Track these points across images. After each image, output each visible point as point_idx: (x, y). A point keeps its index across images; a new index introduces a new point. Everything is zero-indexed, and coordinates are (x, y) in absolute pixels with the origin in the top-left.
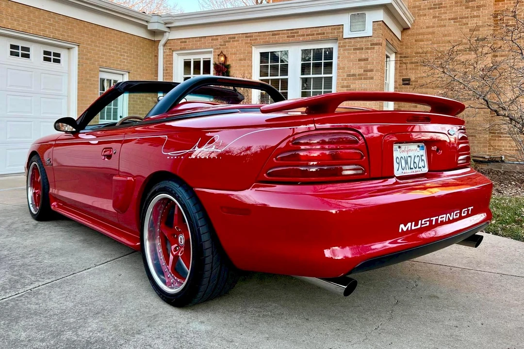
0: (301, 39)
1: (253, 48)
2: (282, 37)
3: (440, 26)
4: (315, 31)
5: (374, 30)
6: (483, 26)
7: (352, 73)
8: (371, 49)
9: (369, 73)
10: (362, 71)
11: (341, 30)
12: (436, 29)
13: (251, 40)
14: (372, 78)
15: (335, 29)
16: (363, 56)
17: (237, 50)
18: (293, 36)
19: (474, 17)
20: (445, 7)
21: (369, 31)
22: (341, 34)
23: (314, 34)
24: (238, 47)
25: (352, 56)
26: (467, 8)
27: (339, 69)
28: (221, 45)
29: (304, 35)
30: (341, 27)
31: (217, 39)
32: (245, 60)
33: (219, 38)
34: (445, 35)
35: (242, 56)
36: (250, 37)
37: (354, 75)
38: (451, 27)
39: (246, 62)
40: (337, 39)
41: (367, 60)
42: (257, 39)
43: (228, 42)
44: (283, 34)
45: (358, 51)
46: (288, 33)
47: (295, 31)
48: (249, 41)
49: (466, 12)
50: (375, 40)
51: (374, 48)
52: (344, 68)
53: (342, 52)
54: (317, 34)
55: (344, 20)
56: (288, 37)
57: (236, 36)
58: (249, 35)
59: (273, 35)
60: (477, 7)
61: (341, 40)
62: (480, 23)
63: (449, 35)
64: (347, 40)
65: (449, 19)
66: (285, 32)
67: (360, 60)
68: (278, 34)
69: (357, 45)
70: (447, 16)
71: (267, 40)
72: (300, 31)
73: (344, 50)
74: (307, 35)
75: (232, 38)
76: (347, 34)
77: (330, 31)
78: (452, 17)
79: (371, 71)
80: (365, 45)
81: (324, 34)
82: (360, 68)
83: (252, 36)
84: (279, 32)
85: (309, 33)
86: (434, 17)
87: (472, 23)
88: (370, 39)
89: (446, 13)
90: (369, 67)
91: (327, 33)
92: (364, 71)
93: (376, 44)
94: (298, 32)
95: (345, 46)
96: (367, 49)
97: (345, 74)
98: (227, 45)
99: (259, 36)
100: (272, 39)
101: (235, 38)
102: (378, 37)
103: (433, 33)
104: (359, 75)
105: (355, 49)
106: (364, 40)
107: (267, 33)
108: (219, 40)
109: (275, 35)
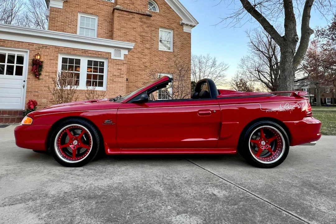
0: (90, 55)
1: (59, 54)
2: (79, 52)
3: (133, 59)
4: (97, 53)
5: (124, 58)
6: (147, 62)
7: (115, 74)
8: (123, 65)
9: (122, 75)
10: (119, 74)
11: (110, 55)
12: (131, 60)
13: (58, 50)
14: (123, 78)
15: (107, 54)
16: (120, 68)
17: (48, 54)
18: (85, 53)
19: (145, 58)
20: (135, 53)
21: (122, 58)
22: (110, 57)
23: (96, 54)
24: (49, 52)
25: (115, 67)
26: (142, 55)
27: (108, 71)
28: (36, 49)
29: (91, 54)
30: (110, 53)
31: (33, 45)
32: (54, 60)
33: (35, 45)
34: (135, 63)
35: (52, 58)
36: (58, 48)
37: (115, 75)
38: (137, 61)
39: (55, 61)
40: (108, 59)
41: (121, 69)
42: (63, 50)
43: (41, 48)
44: (80, 51)
45: (117, 65)
46: (82, 51)
47: (86, 51)
48: (57, 50)
49: (142, 56)
50: (125, 62)
51: (124, 65)
52: (111, 72)
53: (110, 64)
54: (98, 54)
55: (112, 51)
56: (82, 53)
57: (48, 46)
58: (57, 47)
59: (73, 50)
60: (145, 55)
61: (110, 59)
62: (146, 61)
63: (136, 63)
64: (112, 60)
65: (136, 57)
66: (81, 50)
67: (118, 69)
68: (77, 50)
69: (117, 62)
70: (135, 56)
71: (70, 52)
72: (89, 51)
73: (111, 64)
74: (93, 54)
75: (45, 46)
76: (113, 57)
77: (105, 54)
78: (137, 57)
79: (123, 74)
80: (120, 63)
81: (102, 55)
82: (118, 72)
83: (59, 48)
84: (77, 49)
85: (94, 53)
86: (131, 56)
87: (144, 60)
88: (122, 61)
89: (135, 55)
90: (122, 73)
91: (103, 55)
92: (120, 74)
93: (125, 64)
94: (88, 52)
95: (111, 62)
96: (121, 65)
97: (112, 75)
98: (41, 50)
99: (64, 49)
100: (72, 52)
101: (47, 47)
102: (126, 61)
103: (131, 61)
104: (118, 75)
105: (116, 64)
106: (120, 61)
107: (69, 48)
108: (35, 46)
109: (75, 50)
